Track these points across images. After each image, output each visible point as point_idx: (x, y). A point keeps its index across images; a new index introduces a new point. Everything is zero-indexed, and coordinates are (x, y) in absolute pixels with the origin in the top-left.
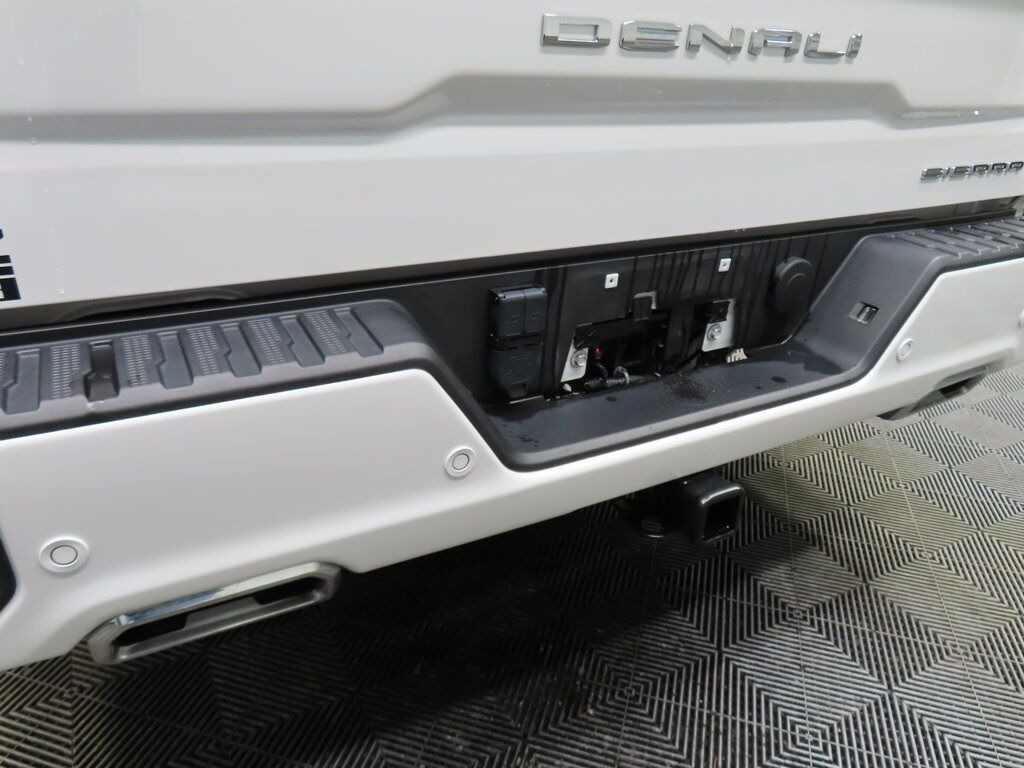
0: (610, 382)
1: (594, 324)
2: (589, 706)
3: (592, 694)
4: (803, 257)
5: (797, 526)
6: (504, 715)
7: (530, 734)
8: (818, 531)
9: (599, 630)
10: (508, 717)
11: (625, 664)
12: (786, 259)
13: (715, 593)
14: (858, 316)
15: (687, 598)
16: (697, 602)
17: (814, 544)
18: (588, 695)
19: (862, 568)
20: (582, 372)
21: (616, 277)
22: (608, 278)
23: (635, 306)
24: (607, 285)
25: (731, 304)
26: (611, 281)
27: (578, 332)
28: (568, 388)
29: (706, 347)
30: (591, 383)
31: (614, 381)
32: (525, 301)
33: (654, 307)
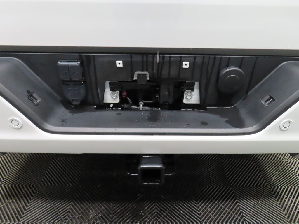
0: (134, 107)
1: (119, 81)
2: (139, 222)
3: (143, 218)
4: (240, 68)
5: (273, 187)
6: (111, 211)
7: (113, 222)
8: (282, 193)
9: (162, 196)
10: (112, 213)
11: (162, 212)
12: (227, 66)
13: (216, 200)
14: (266, 102)
15: (203, 198)
16: (206, 201)
17: (276, 197)
18: (142, 217)
19: (293, 216)
20: (118, 101)
21: (121, 62)
22: (117, 62)
23: (138, 77)
24: (118, 66)
25: (197, 84)
26: (119, 64)
27: (111, 84)
28: (111, 106)
29: (185, 101)
30: (125, 106)
31: (135, 107)
32: (68, 66)
33: (149, 79)
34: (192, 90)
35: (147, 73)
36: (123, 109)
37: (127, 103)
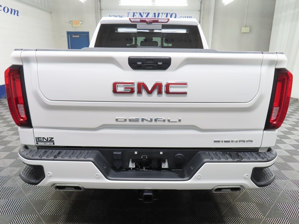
12: (177, 154)
14: (192, 168)
20: (134, 167)
21: (137, 152)
22: (135, 152)
23: (143, 158)
24: (135, 153)
25: (166, 160)
26: (136, 153)
27: (132, 160)
28: (132, 169)
29: (163, 167)
30: (137, 169)
31: (142, 170)
32: (117, 154)
33: (147, 158)
34: (165, 162)
35: (146, 156)
36: (136, 170)
37: (139, 168)
